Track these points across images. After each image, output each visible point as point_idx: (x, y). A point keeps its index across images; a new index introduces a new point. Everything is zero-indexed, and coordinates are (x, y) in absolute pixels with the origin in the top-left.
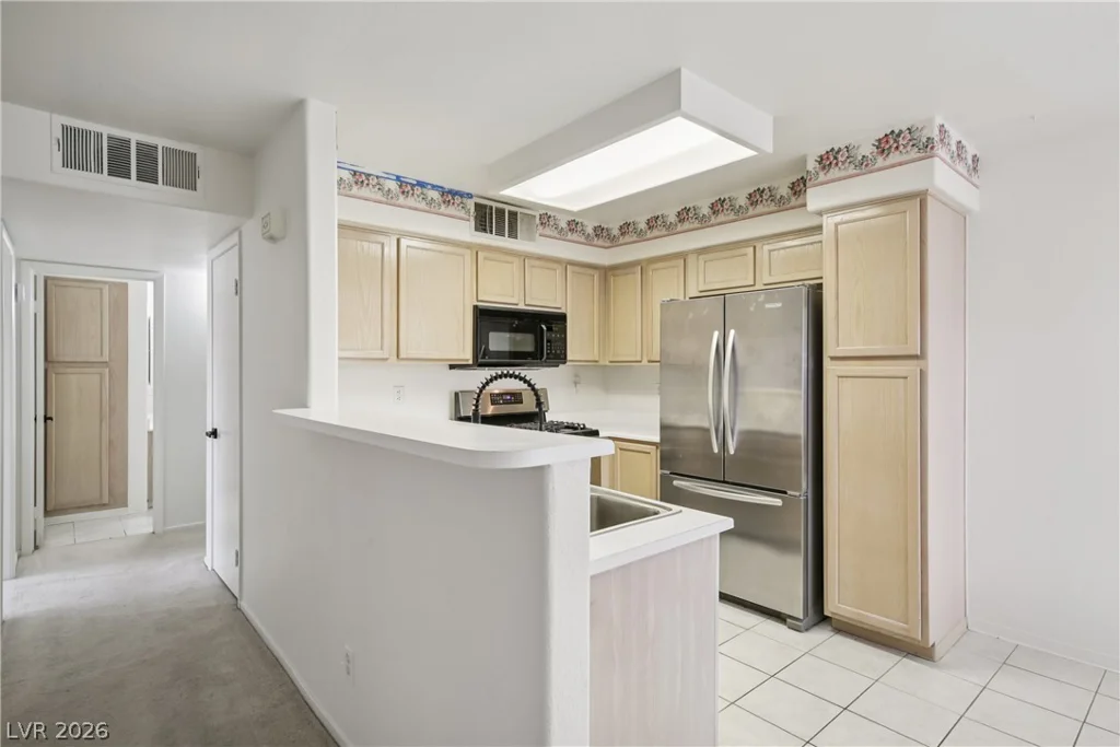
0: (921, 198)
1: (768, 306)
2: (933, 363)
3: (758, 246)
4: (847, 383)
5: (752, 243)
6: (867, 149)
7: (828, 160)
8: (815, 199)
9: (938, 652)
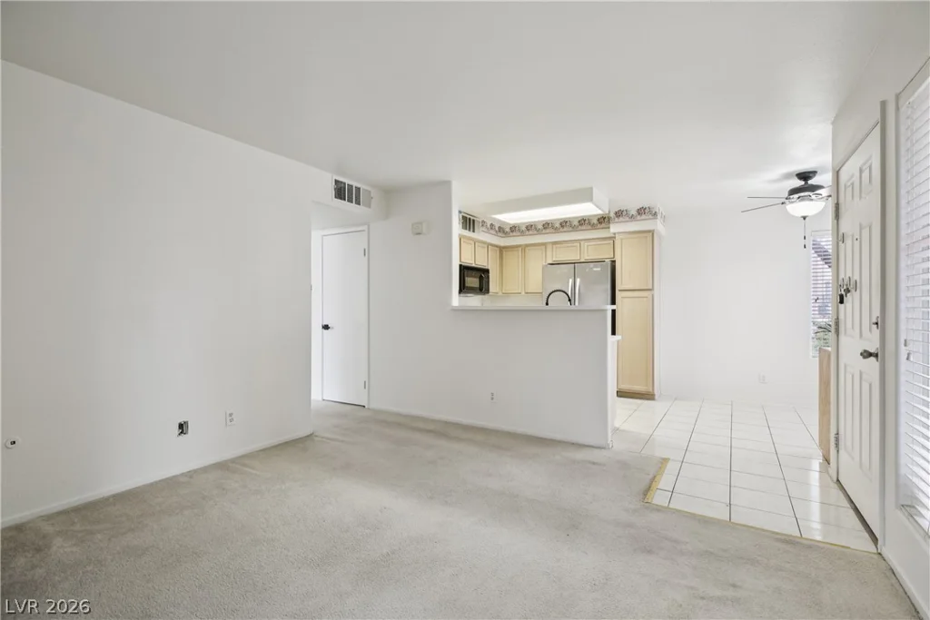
0: (652, 232)
1: (595, 269)
2: (656, 292)
3: (582, 243)
4: (625, 300)
5: (579, 241)
6: (634, 212)
7: (619, 214)
8: (615, 228)
9: (656, 397)
